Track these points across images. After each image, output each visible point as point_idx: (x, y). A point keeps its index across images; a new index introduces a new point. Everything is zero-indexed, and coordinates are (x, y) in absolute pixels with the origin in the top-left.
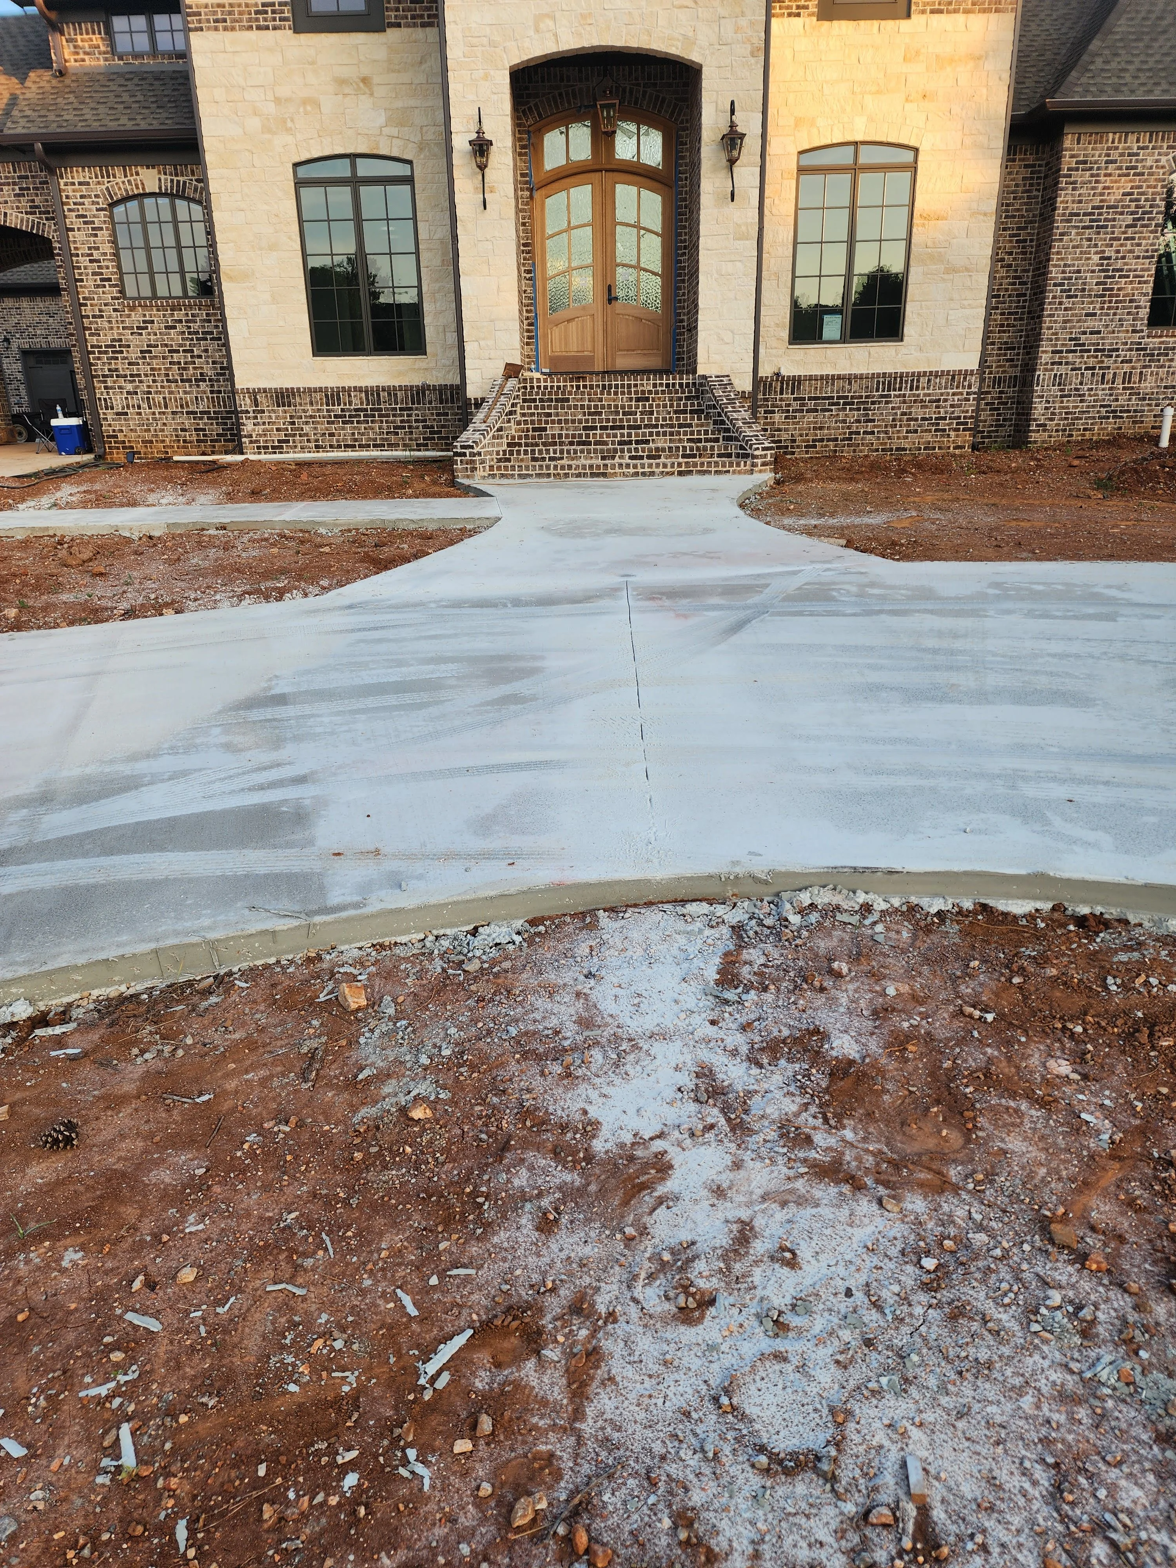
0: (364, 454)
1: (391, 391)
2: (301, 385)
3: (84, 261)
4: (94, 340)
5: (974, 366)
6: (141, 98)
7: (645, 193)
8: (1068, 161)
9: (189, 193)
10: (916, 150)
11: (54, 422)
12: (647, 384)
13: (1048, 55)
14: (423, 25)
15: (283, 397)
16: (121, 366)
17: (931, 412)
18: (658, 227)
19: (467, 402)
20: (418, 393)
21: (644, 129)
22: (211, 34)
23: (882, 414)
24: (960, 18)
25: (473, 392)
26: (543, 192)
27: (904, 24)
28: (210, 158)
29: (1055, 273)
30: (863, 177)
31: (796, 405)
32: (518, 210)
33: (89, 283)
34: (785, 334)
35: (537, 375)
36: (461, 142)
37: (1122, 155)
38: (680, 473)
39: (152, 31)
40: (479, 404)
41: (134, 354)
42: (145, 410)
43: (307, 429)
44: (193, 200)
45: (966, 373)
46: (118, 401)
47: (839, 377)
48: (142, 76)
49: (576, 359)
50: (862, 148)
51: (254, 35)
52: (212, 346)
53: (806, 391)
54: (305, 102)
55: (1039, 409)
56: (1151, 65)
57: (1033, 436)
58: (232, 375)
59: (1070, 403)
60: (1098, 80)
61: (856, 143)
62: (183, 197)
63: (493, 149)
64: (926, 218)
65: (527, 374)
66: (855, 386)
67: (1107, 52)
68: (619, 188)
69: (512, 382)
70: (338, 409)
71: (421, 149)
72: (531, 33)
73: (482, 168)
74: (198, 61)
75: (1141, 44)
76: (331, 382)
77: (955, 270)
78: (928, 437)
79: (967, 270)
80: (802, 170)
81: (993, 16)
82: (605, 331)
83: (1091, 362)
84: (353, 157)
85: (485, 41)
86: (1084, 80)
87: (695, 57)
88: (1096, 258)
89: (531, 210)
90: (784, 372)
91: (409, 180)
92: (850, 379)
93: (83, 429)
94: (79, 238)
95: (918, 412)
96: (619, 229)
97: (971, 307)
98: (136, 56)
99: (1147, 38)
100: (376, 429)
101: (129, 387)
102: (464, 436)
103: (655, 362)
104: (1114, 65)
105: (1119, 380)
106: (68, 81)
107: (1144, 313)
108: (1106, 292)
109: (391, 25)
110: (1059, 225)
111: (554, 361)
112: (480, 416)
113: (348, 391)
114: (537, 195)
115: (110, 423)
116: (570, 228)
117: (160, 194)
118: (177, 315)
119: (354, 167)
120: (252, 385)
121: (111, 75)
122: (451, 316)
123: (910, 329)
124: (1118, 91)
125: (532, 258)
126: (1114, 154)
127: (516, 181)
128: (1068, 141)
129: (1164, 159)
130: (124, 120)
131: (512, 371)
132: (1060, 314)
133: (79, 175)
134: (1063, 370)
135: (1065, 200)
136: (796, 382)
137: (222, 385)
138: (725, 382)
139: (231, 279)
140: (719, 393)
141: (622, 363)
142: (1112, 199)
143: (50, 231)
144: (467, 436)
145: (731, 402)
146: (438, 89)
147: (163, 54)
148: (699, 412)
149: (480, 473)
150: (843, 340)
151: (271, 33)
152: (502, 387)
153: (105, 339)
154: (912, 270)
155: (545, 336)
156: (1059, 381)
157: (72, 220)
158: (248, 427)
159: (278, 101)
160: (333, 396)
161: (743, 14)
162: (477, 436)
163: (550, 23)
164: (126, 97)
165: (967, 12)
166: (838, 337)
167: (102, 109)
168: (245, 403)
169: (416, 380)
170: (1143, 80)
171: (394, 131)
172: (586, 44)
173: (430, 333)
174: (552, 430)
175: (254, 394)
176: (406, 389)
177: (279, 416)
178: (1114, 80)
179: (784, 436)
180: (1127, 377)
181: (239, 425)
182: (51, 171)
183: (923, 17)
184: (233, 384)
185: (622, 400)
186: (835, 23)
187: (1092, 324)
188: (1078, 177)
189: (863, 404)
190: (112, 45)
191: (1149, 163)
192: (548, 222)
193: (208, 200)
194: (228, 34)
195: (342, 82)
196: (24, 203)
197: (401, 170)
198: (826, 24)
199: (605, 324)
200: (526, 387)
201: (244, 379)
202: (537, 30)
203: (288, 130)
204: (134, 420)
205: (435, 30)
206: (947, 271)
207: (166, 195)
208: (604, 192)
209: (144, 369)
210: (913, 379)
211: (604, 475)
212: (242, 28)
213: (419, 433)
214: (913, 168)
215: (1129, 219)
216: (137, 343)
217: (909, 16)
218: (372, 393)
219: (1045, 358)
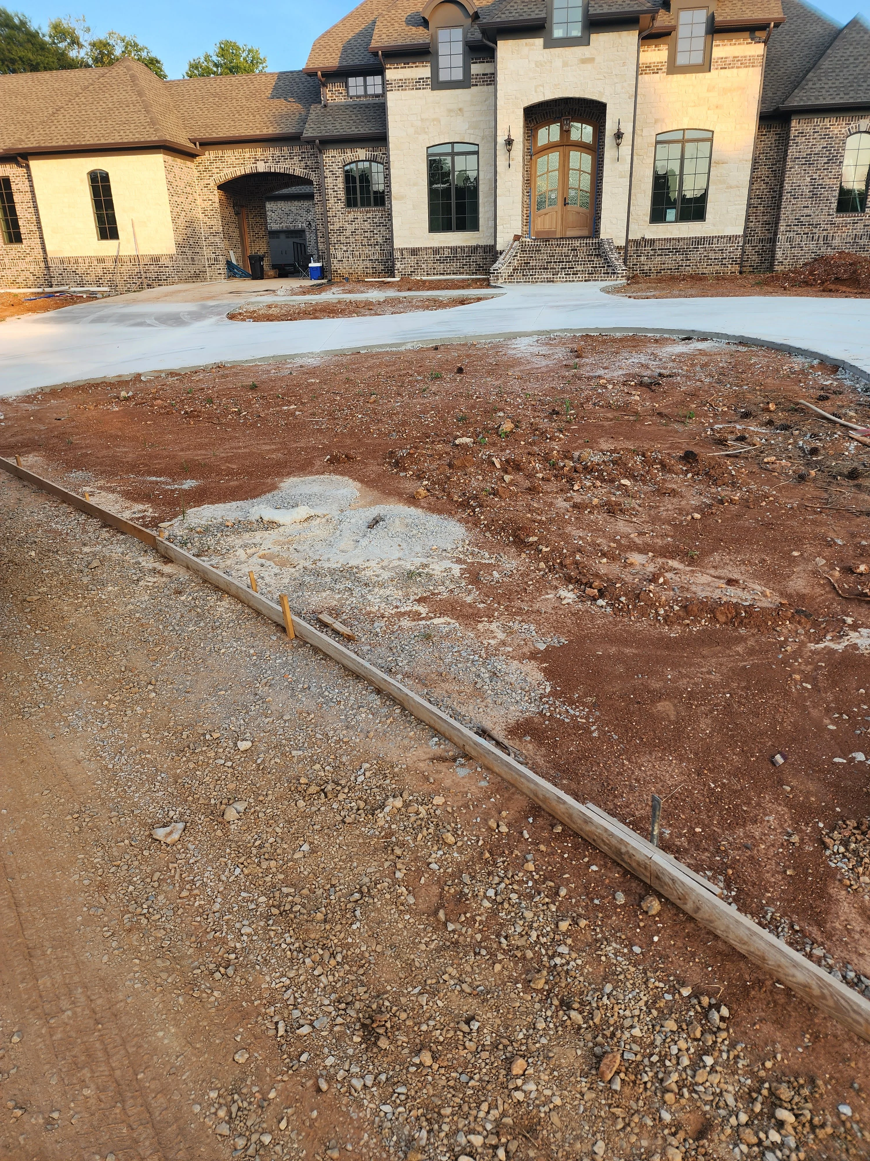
0: (448, 277)
1: (462, 248)
2: (422, 246)
3: (330, 191)
4: (331, 227)
5: (741, 233)
6: (360, 117)
7: (583, 155)
8: (793, 133)
9: (379, 160)
10: (713, 132)
11: (310, 265)
12: (577, 243)
13: (793, 78)
14: (487, 85)
15: (414, 252)
16: (342, 239)
17: (719, 256)
18: (589, 170)
19: (497, 252)
20: (475, 249)
21: (584, 125)
22: (397, 92)
23: (694, 256)
24: (735, 71)
25: (499, 248)
26: (537, 156)
27: (707, 75)
28: (391, 146)
29: (787, 187)
30: (688, 145)
31: (652, 252)
32: (524, 165)
33: (332, 201)
34: (648, 219)
35: (528, 240)
36: (501, 139)
37: (821, 129)
38: (586, 281)
39: (365, 86)
40: (501, 253)
41: (348, 233)
42: (351, 259)
43: (423, 266)
44: (380, 163)
45: (737, 237)
46: (339, 255)
47: (673, 239)
48: (360, 106)
49: (548, 232)
50: (686, 131)
51: (415, 92)
52: (382, 229)
53: (657, 245)
54: (434, 120)
55: (779, 254)
56: (837, 85)
57: (776, 268)
58: (393, 242)
59: (796, 251)
60: (808, 93)
61: (684, 130)
62: (375, 162)
63: (514, 142)
64: (717, 163)
65: (524, 239)
66: (681, 243)
67: (815, 79)
68: (572, 153)
69: (517, 243)
70: (438, 257)
71: (483, 139)
72: (533, 93)
73: (509, 151)
74: (390, 104)
75: (834, 74)
76: (436, 245)
77: (731, 187)
78: (717, 268)
79: (738, 187)
80: (657, 142)
81: (751, 69)
82: (562, 219)
83: (806, 230)
84: (453, 143)
85: (513, 97)
86: (801, 94)
87: (603, 100)
88: (808, 179)
89: (531, 165)
90: (647, 237)
91: (477, 153)
92: (678, 240)
93: (322, 268)
94: (329, 181)
95: (712, 255)
96: (571, 172)
97: (739, 204)
98: (358, 97)
99: (837, 70)
100: (455, 265)
101: (345, 248)
102: (494, 266)
103: (585, 233)
104: (818, 86)
105: (821, 239)
106: (328, 110)
107: (834, 205)
108: (814, 195)
109: (473, 85)
110: (789, 164)
111: (537, 233)
112: (502, 257)
113: (443, 248)
114: (533, 158)
115: (335, 265)
116: (548, 172)
117: (366, 161)
118: (369, 215)
119: (453, 147)
120: (401, 247)
121: (347, 106)
122: (492, 213)
123: (708, 216)
124: (817, 99)
125: (530, 186)
126: (818, 129)
127: (524, 152)
128: (794, 123)
129: (843, 130)
130: (353, 128)
131: (517, 238)
132: (790, 208)
133: (332, 153)
134: (791, 234)
135: (792, 151)
136: (652, 242)
137: (387, 247)
138: (610, 242)
139: (396, 199)
140: (606, 246)
141: (569, 234)
142: (816, 150)
143: (313, 177)
144: (496, 266)
145: (611, 250)
146: (492, 112)
147: (370, 95)
148: (597, 255)
149: (500, 281)
150: (676, 221)
151: (421, 91)
152: (512, 245)
153: (336, 227)
154: (710, 188)
155: (534, 221)
156: (790, 240)
157: (327, 173)
158: (398, 265)
159: (422, 120)
160: (436, 251)
161: (625, 81)
162: (500, 265)
163: (541, 88)
164: (354, 117)
165: (738, 67)
166: (674, 220)
167: (344, 123)
168: (397, 255)
169: (474, 243)
170: (831, 93)
171: (472, 131)
172: (557, 97)
173: (482, 221)
174: (533, 263)
175: (401, 250)
176: (469, 247)
177: (412, 260)
178: (817, 93)
179: (646, 268)
180: (826, 238)
181: (394, 264)
182: (320, 152)
183: (717, 71)
184: (393, 246)
185: (565, 250)
186: (675, 76)
187: (807, 211)
188: (798, 140)
189: (684, 252)
190: (348, 92)
191: (835, 132)
192: (538, 169)
193: (388, 163)
194: (403, 92)
195: (450, 111)
196: (303, 164)
197: (474, 148)
198: (670, 76)
199: (562, 215)
200: (523, 246)
201: (398, 244)
202: (536, 92)
203: (426, 133)
204: (345, 263)
205: (493, 87)
206: (727, 188)
207: (368, 161)
208: (564, 155)
209: (352, 240)
210: (710, 240)
211: (553, 281)
212: (409, 89)
213: (473, 267)
214: (711, 140)
215: (826, 160)
216: (350, 228)
217: (710, 71)
218: (454, 250)
219: (782, 229)
